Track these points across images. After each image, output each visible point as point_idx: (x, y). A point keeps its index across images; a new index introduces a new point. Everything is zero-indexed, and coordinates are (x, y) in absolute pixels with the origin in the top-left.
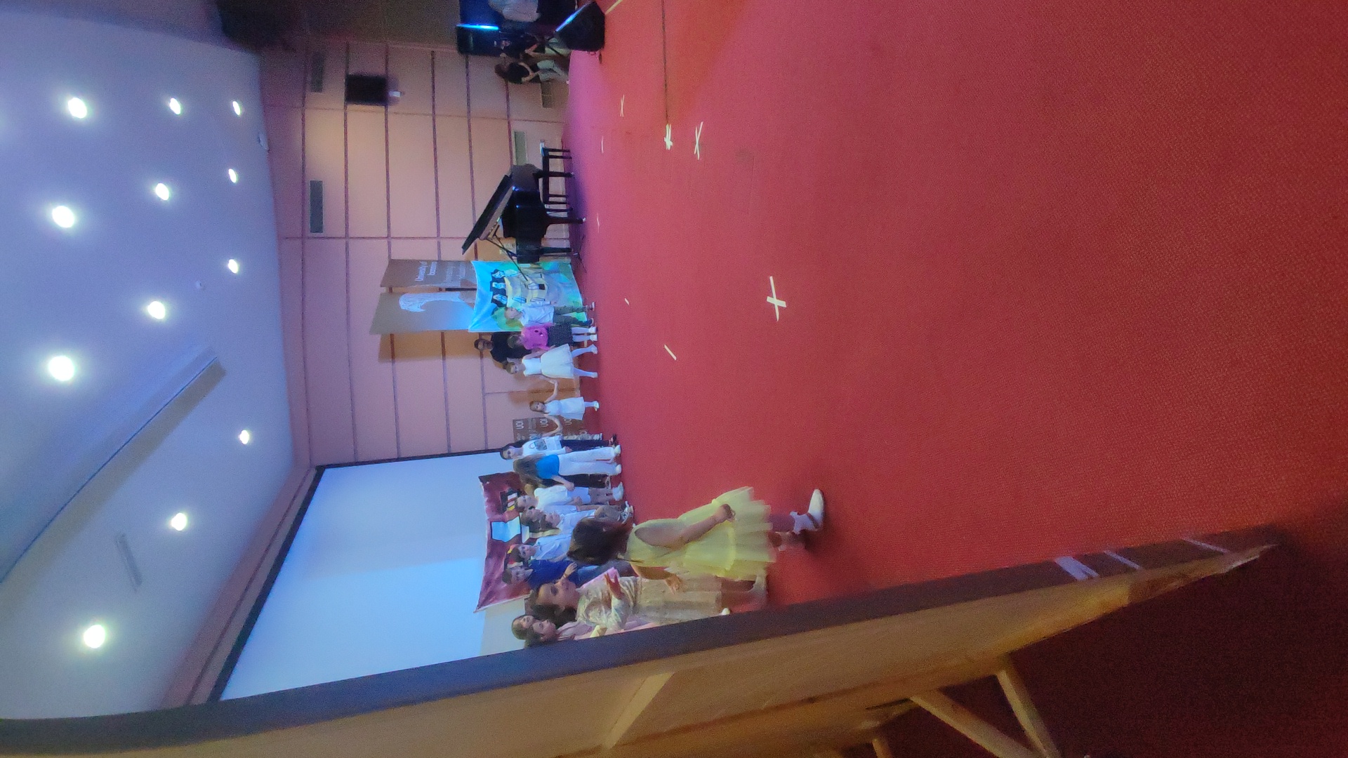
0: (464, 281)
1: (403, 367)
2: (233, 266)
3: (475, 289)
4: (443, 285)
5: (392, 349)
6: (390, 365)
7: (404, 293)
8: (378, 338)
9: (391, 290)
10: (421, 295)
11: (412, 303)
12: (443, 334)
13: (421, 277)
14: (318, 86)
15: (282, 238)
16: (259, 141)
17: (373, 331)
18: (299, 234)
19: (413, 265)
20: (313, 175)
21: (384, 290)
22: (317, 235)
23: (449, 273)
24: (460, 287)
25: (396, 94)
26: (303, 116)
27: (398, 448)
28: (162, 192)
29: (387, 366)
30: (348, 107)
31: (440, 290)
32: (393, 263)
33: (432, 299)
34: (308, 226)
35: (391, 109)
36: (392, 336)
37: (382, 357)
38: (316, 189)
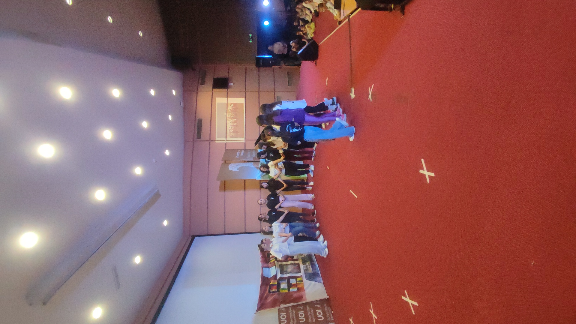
1: (229, 194)
2: (167, 153)
4: (246, 160)
5: (224, 186)
7: (230, 163)
8: (218, 183)
9: (225, 162)
10: (237, 164)
11: (233, 167)
12: (245, 180)
13: (237, 156)
14: (203, 83)
15: (186, 141)
16: (181, 104)
17: (218, 180)
18: (192, 140)
19: (234, 151)
20: (199, 116)
21: (223, 162)
22: (199, 140)
23: (249, 153)
24: (252, 160)
25: (232, 84)
26: (197, 93)
27: (225, 229)
28: (145, 124)
29: (222, 193)
30: (214, 90)
31: (245, 162)
32: (227, 150)
33: (242, 166)
34: (196, 137)
35: (229, 90)
36: (225, 182)
37: (220, 189)
38: (200, 122)
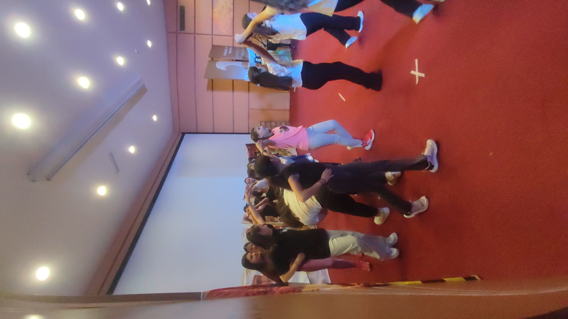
0: (244, 57)
1: (216, 93)
2: (149, 44)
3: (248, 61)
4: (235, 59)
5: (212, 86)
7: (218, 61)
8: (206, 80)
9: (212, 59)
10: (225, 62)
11: (221, 66)
12: (233, 81)
13: (225, 54)
15: (168, 32)
17: (205, 78)
18: (175, 31)
19: (222, 48)
20: (181, 3)
21: (210, 59)
22: (183, 32)
23: (237, 53)
24: (241, 59)
27: (213, 128)
28: (120, 6)
29: (210, 92)
31: (233, 60)
32: (213, 46)
33: (230, 64)
34: (179, 28)
36: (212, 80)
37: (208, 89)
38: (182, 10)
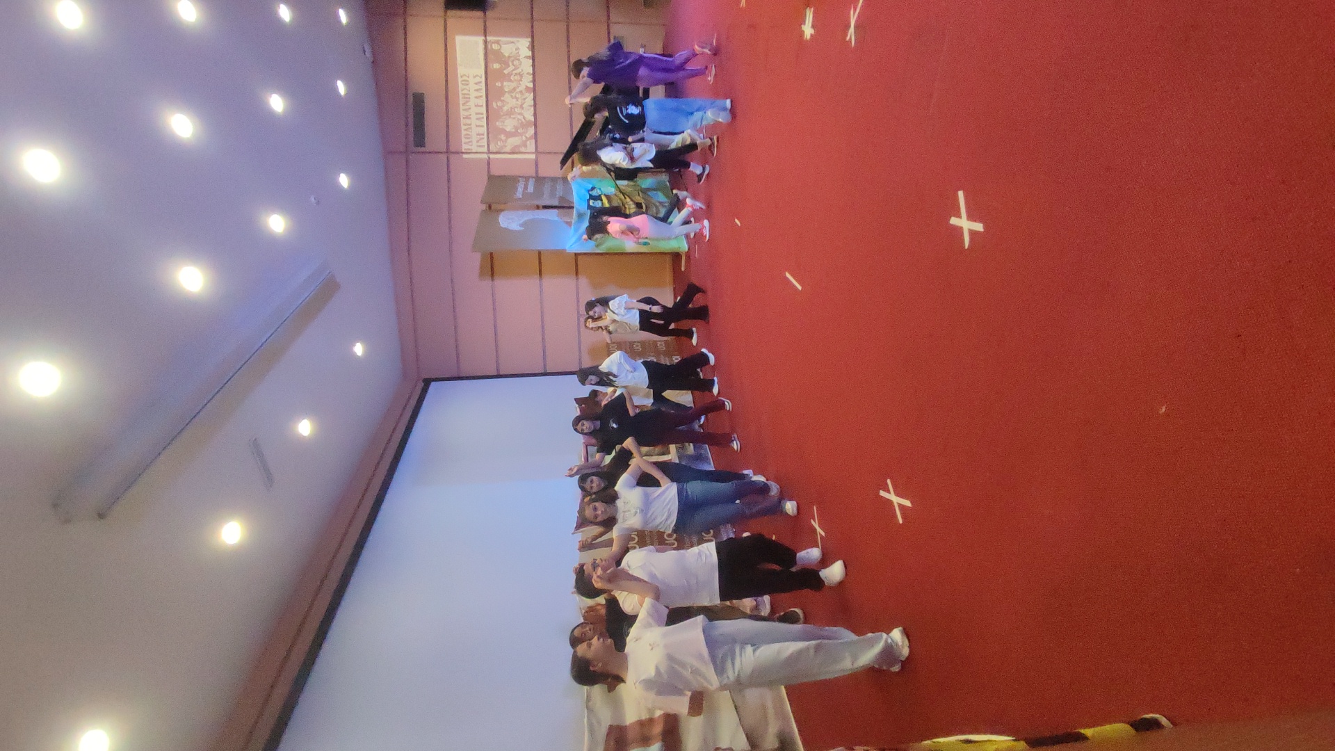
0: (562, 199)
1: (502, 284)
2: (344, 180)
3: (572, 207)
4: (541, 203)
5: (491, 267)
6: (490, 282)
7: (502, 210)
8: (478, 256)
9: (490, 207)
10: (520, 212)
11: (510, 221)
12: (540, 253)
13: (519, 194)
15: (388, 153)
16: (364, 51)
17: (474, 250)
18: (402, 149)
19: (511, 181)
20: (415, 87)
21: (484, 207)
22: (420, 149)
23: (547, 188)
24: (556, 203)
26: (405, 22)
27: (498, 364)
28: (277, 103)
29: (487, 283)
30: (448, 13)
31: (538, 207)
32: (491, 178)
33: (531, 217)
34: (411, 138)
35: (489, 14)
36: (491, 254)
37: (482, 274)
38: (419, 101)
